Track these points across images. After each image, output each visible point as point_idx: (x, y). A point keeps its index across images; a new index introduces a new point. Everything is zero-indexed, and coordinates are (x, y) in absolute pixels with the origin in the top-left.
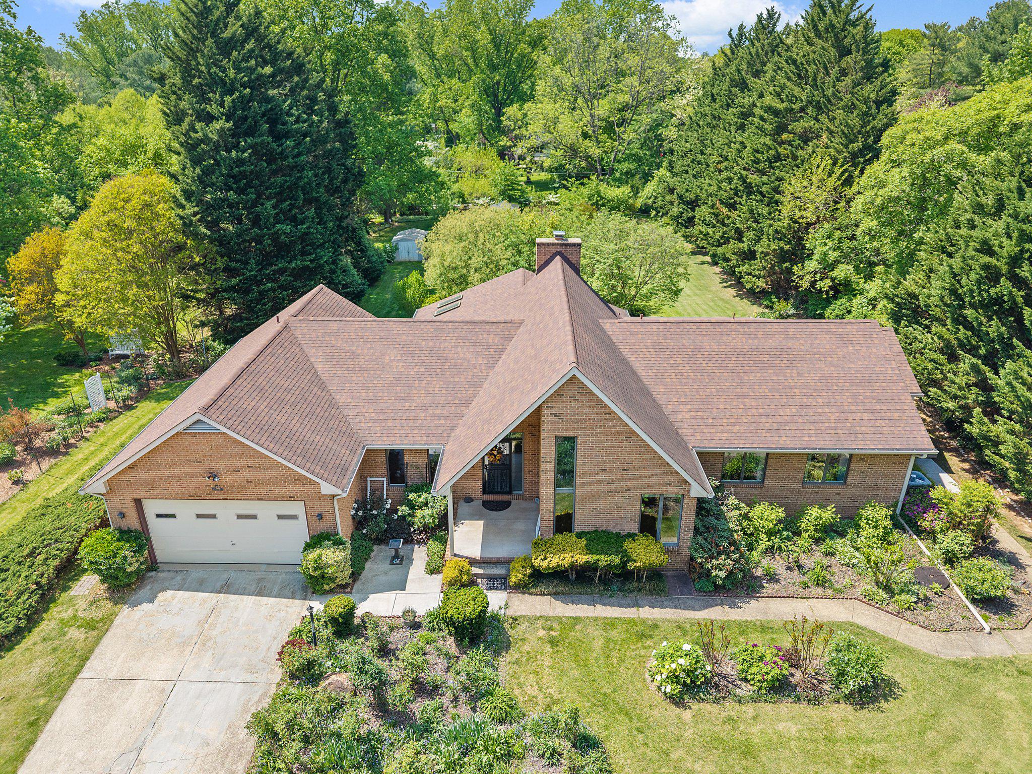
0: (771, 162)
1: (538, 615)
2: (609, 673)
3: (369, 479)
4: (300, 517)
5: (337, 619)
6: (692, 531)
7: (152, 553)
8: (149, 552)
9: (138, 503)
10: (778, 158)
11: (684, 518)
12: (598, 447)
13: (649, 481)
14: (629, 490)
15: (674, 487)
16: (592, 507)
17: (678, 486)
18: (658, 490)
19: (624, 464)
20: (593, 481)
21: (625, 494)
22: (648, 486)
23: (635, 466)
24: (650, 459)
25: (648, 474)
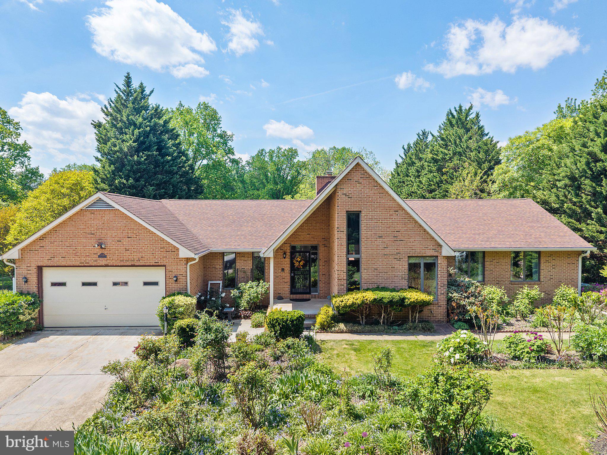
0: (438, 184)
1: (341, 339)
2: (405, 361)
3: (210, 282)
4: (160, 284)
5: (185, 329)
6: (446, 287)
7: (41, 313)
8: (39, 311)
9: (40, 269)
10: (441, 182)
11: (439, 276)
12: (376, 219)
13: (412, 246)
14: (399, 253)
15: (430, 249)
16: (373, 267)
17: (433, 249)
18: (420, 253)
19: (394, 232)
20: (374, 246)
21: (396, 257)
22: (412, 249)
23: (402, 233)
24: (412, 228)
25: (412, 240)
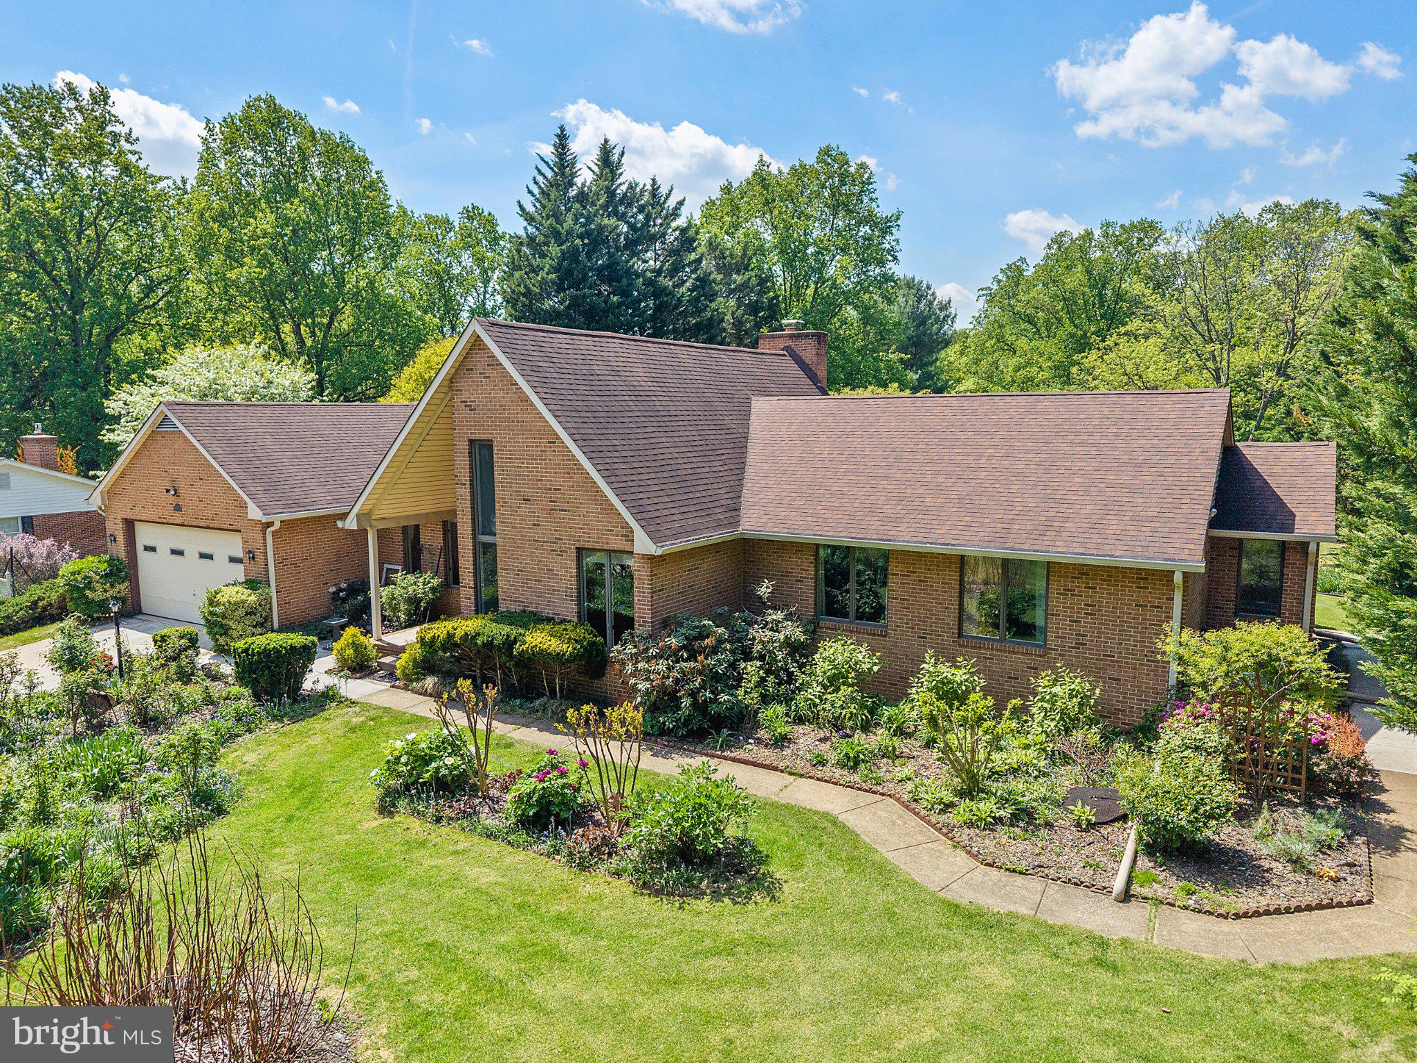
3: (386, 566)
9: (129, 523)
11: (636, 600)
12: (517, 459)
13: (584, 524)
14: (560, 539)
15: (617, 535)
16: (517, 567)
17: (622, 536)
18: (597, 542)
19: (550, 489)
20: (515, 519)
21: (555, 547)
22: (584, 533)
23: (564, 494)
24: (583, 482)
25: (583, 510)
